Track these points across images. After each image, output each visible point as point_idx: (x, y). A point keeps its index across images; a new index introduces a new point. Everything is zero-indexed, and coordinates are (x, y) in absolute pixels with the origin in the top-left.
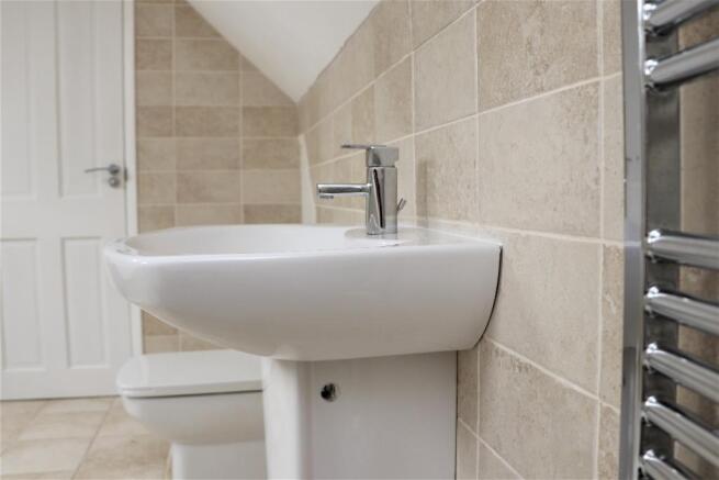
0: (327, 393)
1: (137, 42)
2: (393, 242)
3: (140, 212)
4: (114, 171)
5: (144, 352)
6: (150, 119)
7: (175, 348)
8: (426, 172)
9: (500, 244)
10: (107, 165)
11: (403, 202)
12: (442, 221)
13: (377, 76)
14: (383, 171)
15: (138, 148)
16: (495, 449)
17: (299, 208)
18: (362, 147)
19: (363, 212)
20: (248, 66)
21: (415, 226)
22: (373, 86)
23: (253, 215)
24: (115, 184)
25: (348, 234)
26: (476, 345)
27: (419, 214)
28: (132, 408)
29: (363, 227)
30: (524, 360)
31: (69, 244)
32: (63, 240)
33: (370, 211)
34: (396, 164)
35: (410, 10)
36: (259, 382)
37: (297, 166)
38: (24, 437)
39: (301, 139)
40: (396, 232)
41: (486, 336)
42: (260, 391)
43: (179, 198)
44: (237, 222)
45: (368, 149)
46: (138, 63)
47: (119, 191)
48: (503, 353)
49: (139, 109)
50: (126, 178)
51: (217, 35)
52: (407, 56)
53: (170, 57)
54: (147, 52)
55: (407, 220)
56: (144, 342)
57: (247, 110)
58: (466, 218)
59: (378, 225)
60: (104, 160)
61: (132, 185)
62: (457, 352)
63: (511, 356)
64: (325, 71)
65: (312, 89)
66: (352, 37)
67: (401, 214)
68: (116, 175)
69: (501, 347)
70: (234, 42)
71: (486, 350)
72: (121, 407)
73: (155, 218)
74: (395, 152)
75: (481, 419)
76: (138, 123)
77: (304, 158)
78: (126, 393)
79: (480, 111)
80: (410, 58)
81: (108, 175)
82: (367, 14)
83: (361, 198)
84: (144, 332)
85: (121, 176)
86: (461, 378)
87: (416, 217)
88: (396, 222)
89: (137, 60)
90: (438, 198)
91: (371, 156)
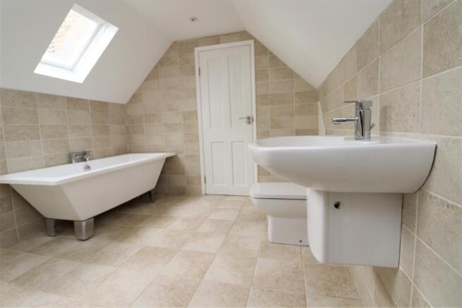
0: (337, 206)
1: (256, 71)
2: (369, 142)
3: (257, 133)
4: (249, 118)
5: (258, 182)
6: (261, 99)
7: (269, 181)
8: (386, 111)
9: (436, 143)
10: (246, 116)
11: (373, 125)
12: (396, 133)
13: (358, 71)
14: (364, 112)
15: (257, 110)
16: (427, 244)
17: (318, 130)
18: (353, 102)
19: (353, 131)
20: (298, 76)
21: (378, 136)
22: (356, 77)
23: (299, 133)
24: (249, 123)
25: (345, 139)
26: (416, 192)
27: (381, 130)
28: (255, 201)
29: (353, 136)
30: (450, 202)
31: (234, 144)
32: (232, 143)
33: (357, 129)
34: (371, 108)
35: (379, 37)
36: (306, 196)
37: (317, 113)
38: (219, 207)
39: (319, 103)
40: (370, 138)
41: (423, 188)
42: (305, 200)
43: (272, 127)
44: (293, 135)
45: (357, 102)
46: (256, 79)
47: (250, 125)
48: (435, 198)
49: (257, 96)
50: (253, 120)
51: (285, 65)
52: (376, 59)
53: (268, 76)
54: (260, 75)
55: (375, 133)
56: (258, 178)
57: (298, 94)
58: (411, 131)
59: (360, 135)
60: (245, 115)
61: (255, 123)
62: (403, 194)
63: (441, 200)
64: (331, 73)
65: (324, 82)
66: (346, 56)
67: (372, 130)
68: (249, 120)
69: (434, 194)
70: (292, 67)
71: (423, 195)
72: (251, 200)
73: (263, 135)
74: (370, 103)
75: (418, 227)
76: (256, 101)
77: (320, 111)
78: (252, 196)
79: (423, 78)
80: (378, 59)
81: (246, 120)
82: (353, 44)
83: (353, 124)
84: (258, 175)
85: (251, 120)
86: (404, 206)
87: (379, 132)
88: (370, 134)
89: (256, 78)
90: (393, 123)
91: (358, 105)
